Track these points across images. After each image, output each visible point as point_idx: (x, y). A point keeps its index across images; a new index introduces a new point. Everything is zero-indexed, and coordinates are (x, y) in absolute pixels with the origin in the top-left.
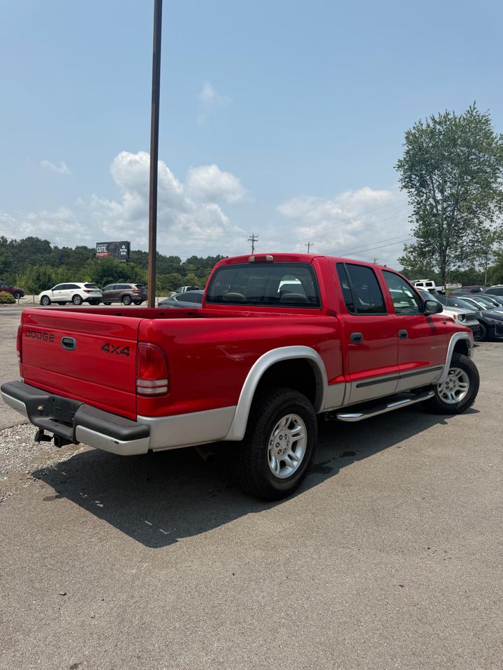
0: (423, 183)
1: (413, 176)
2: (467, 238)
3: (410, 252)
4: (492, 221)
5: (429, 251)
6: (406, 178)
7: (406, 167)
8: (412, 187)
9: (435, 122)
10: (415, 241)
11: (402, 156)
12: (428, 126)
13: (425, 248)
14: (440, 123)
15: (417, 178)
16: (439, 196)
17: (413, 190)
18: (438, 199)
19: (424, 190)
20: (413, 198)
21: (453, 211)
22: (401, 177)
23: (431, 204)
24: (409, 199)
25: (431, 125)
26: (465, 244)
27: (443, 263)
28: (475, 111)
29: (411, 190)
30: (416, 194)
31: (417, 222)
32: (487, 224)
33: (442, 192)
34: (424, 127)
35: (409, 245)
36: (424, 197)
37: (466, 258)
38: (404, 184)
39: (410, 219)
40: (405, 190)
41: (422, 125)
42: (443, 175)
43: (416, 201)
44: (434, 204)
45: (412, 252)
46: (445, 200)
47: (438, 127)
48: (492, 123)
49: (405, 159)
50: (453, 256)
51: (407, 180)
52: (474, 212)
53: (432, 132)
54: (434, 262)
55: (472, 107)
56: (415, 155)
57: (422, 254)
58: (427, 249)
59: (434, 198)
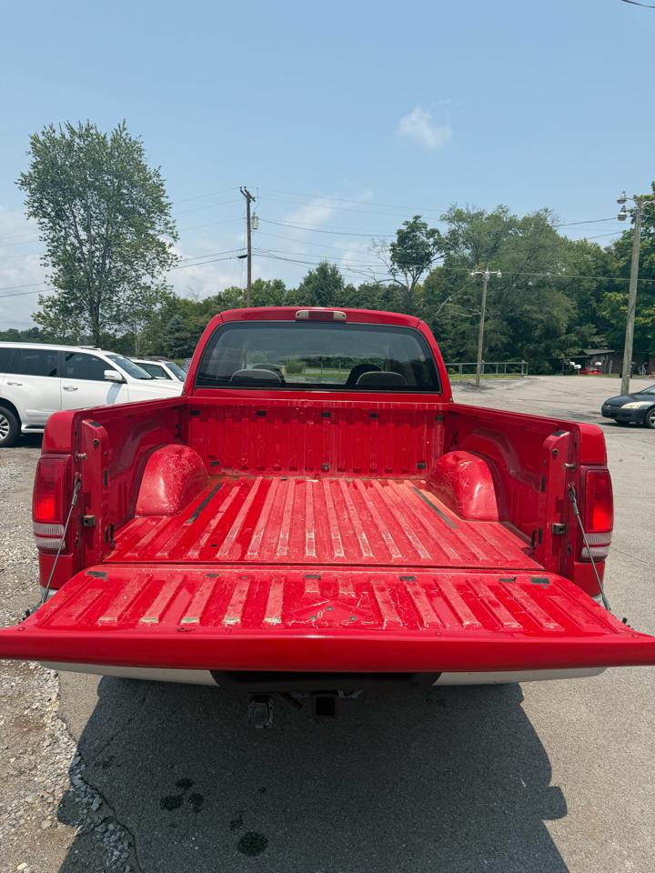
0: (60, 214)
1: (46, 202)
2: (124, 293)
3: (47, 307)
4: (153, 276)
5: (76, 307)
6: (34, 202)
7: (33, 186)
8: (44, 217)
9: (73, 132)
10: (53, 292)
11: (27, 170)
12: (63, 136)
13: (70, 303)
14: (80, 136)
15: (51, 205)
16: (83, 236)
17: (46, 220)
18: (81, 238)
19: (61, 223)
20: (47, 232)
21: (103, 257)
22: (28, 199)
23: (72, 244)
24: (41, 233)
25: (68, 136)
26: (122, 302)
27: (96, 325)
28: (125, 132)
29: (42, 220)
30: (52, 227)
31: (54, 266)
32: (146, 280)
33: (87, 229)
34: (57, 135)
35: (45, 298)
36: (63, 233)
37: (125, 319)
38: (31, 210)
39: (43, 262)
40: (34, 220)
41: (54, 131)
42: (86, 208)
43: (51, 236)
44: (78, 245)
45: (51, 307)
46: (91, 240)
47: (77, 140)
48: (146, 154)
49: (30, 173)
50: (107, 316)
51: (36, 204)
52: (131, 263)
53: (70, 145)
54: (83, 322)
55: (121, 126)
56: (46, 171)
57: (66, 311)
58: (73, 304)
59: (77, 237)
